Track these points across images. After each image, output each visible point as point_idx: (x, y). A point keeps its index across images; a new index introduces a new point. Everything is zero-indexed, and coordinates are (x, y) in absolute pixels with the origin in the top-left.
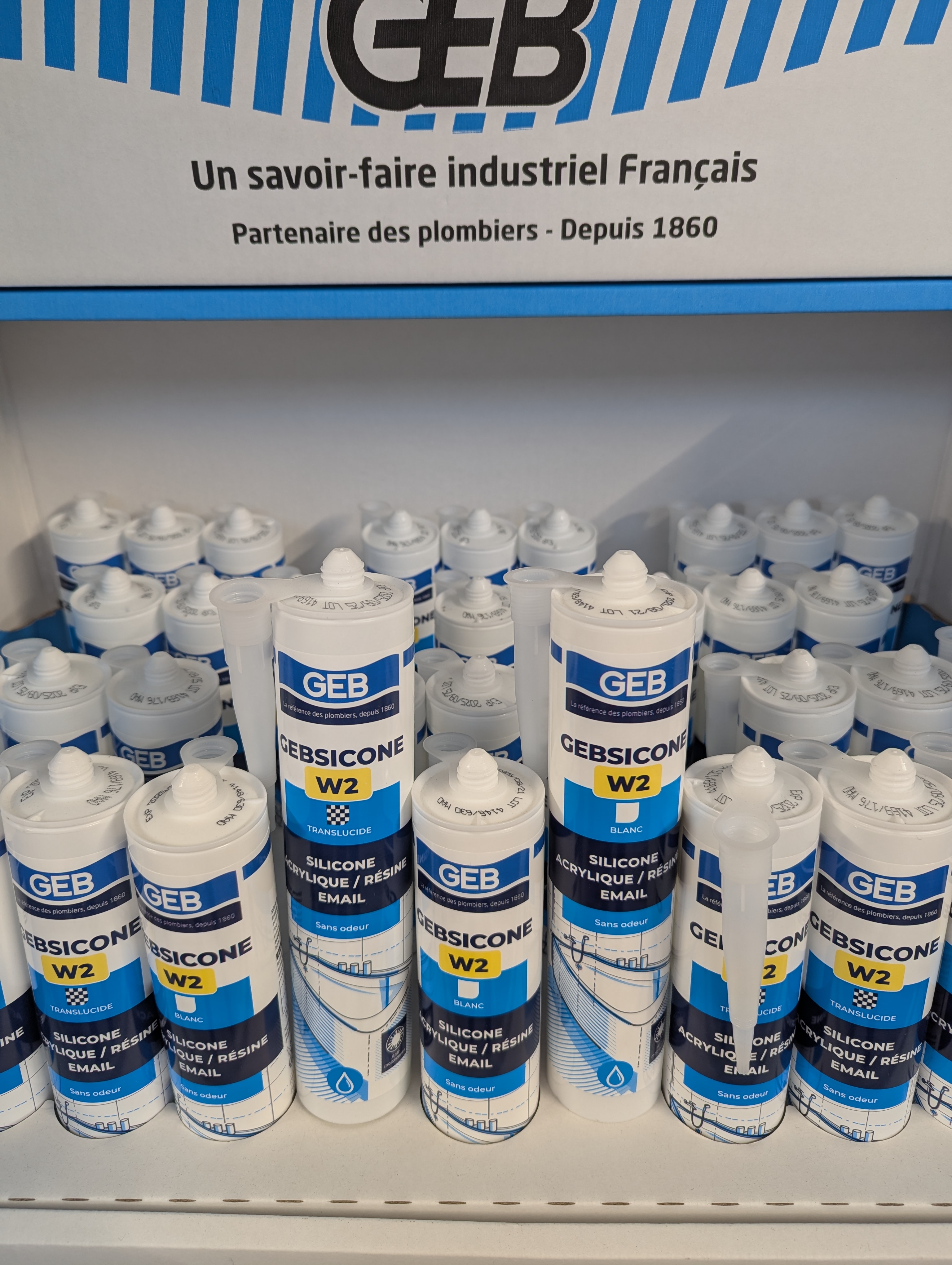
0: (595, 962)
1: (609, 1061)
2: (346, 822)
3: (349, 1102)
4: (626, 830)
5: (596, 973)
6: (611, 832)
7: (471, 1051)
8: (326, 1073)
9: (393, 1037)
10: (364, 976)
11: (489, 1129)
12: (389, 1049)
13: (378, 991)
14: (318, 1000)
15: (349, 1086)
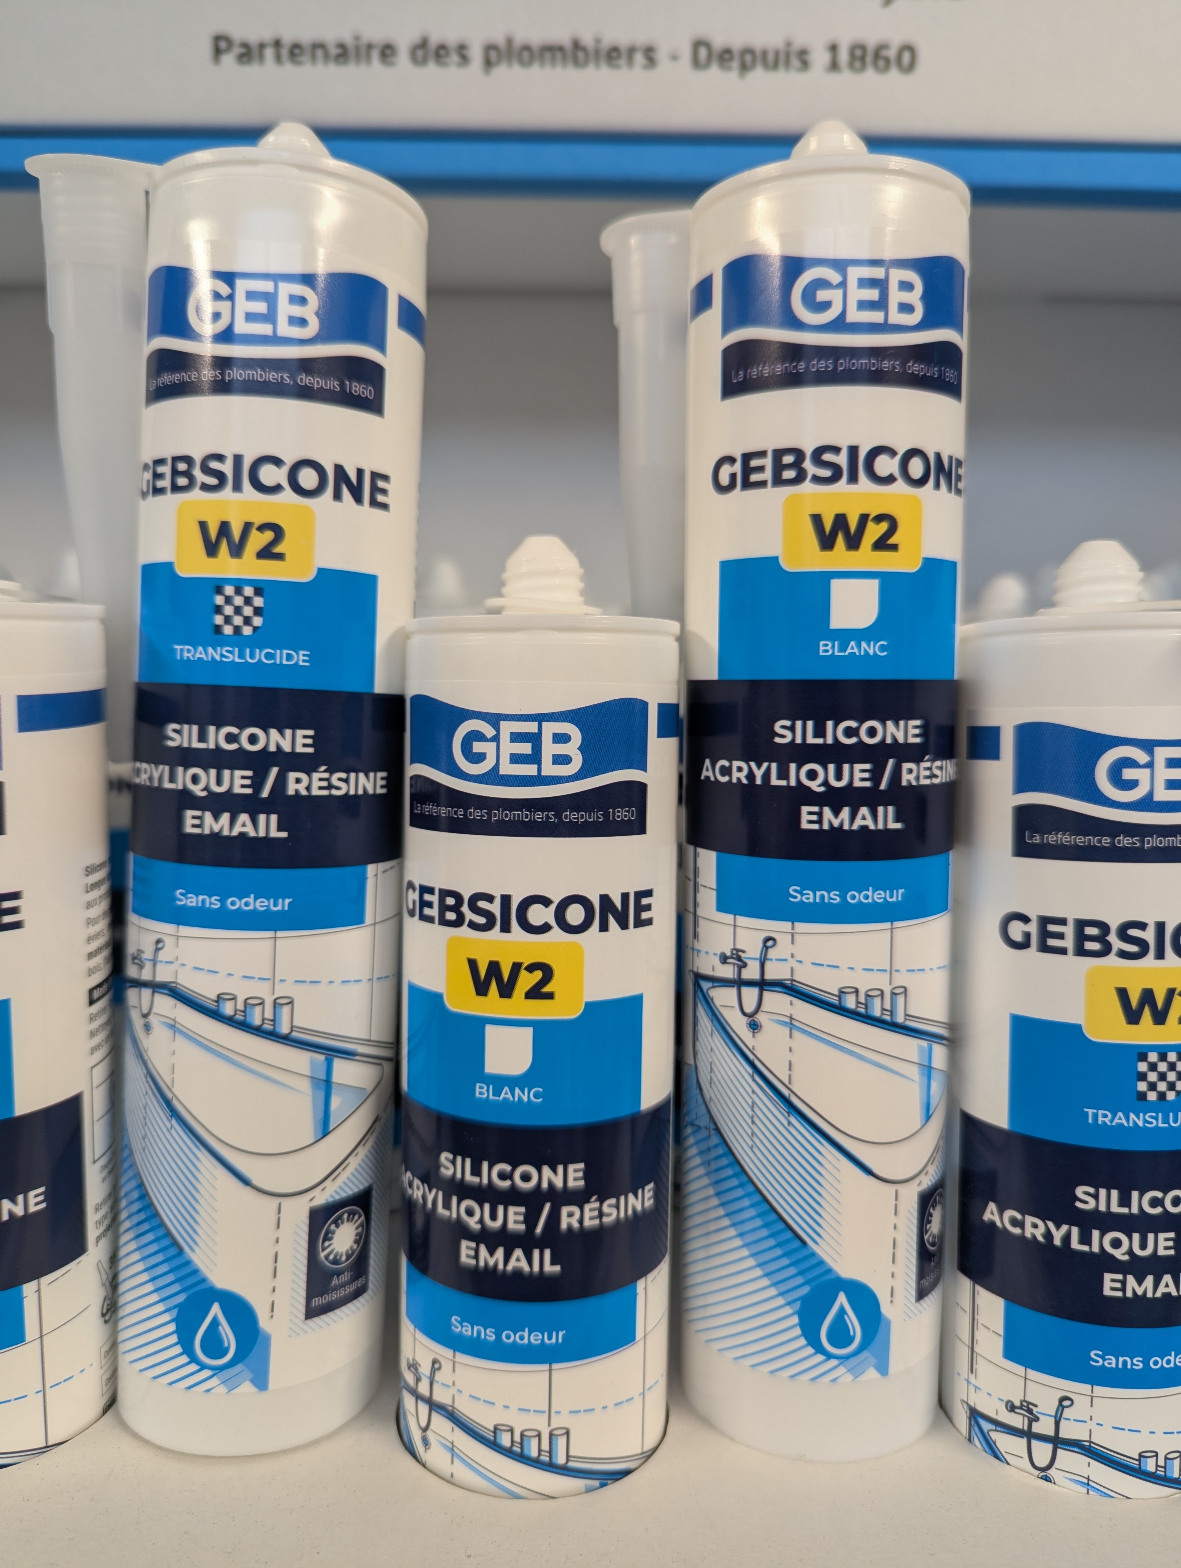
0: (791, 1004)
1: (827, 1277)
2: (255, 629)
3: (223, 1389)
4: (852, 648)
5: (795, 1032)
6: (821, 654)
7: (511, 1226)
8: (175, 1307)
9: (337, 1226)
10: (273, 1035)
11: (550, 1457)
12: (327, 1257)
13: (305, 1086)
14: (168, 1103)
15: (226, 1345)
